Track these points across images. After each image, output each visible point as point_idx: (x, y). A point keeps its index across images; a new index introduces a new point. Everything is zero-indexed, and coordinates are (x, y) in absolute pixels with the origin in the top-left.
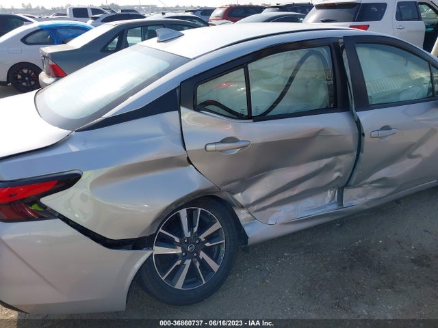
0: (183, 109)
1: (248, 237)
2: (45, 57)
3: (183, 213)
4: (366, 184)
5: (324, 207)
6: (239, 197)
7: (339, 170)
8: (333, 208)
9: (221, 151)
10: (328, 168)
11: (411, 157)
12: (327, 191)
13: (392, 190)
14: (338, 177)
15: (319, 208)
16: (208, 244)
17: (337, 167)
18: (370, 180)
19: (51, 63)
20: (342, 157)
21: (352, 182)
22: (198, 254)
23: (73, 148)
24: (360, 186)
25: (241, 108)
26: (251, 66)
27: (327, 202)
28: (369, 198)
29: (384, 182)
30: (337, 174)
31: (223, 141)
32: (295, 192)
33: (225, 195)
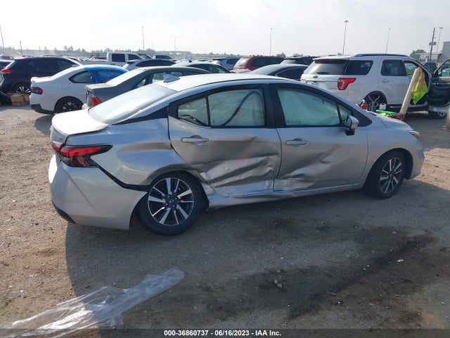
0: (170, 117)
2: (89, 92)
3: (168, 180)
4: (290, 177)
5: (265, 190)
6: (203, 175)
7: (270, 166)
8: (268, 192)
10: (263, 164)
11: (322, 162)
12: (265, 180)
13: (310, 184)
14: (270, 170)
15: (258, 191)
16: (182, 201)
17: (270, 163)
18: (292, 174)
19: (93, 96)
20: (271, 157)
22: (176, 206)
23: (109, 133)
24: (286, 178)
25: (204, 120)
26: (210, 98)
27: (266, 187)
29: (304, 178)
30: (270, 168)
31: (192, 137)
32: (242, 178)
33: (195, 173)
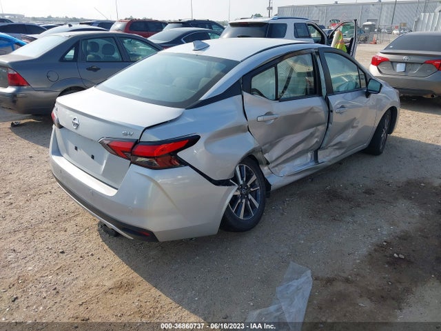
0: (244, 93)
1: (270, 185)
4: (330, 146)
5: (308, 163)
6: (267, 156)
7: (316, 137)
8: (312, 165)
9: (265, 121)
10: (312, 135)
11: (353, 127)
12: (308, 153)
13: (343, 151)
14: (317, 141)
15: (305, 165)
16: (252, 190)
17: (316, 135)
18: (332, 144)
19: (11, 72)
20: (318, 127)
21: (324, 145)
22: (248, 197)
24: (327, 149)
27: (309, 161)
28: (332, 156)
29: (340, 145)
30: (316, 140)
31: (266, 114)
32: (294, 153)
